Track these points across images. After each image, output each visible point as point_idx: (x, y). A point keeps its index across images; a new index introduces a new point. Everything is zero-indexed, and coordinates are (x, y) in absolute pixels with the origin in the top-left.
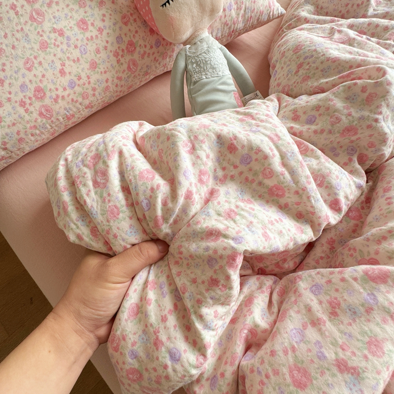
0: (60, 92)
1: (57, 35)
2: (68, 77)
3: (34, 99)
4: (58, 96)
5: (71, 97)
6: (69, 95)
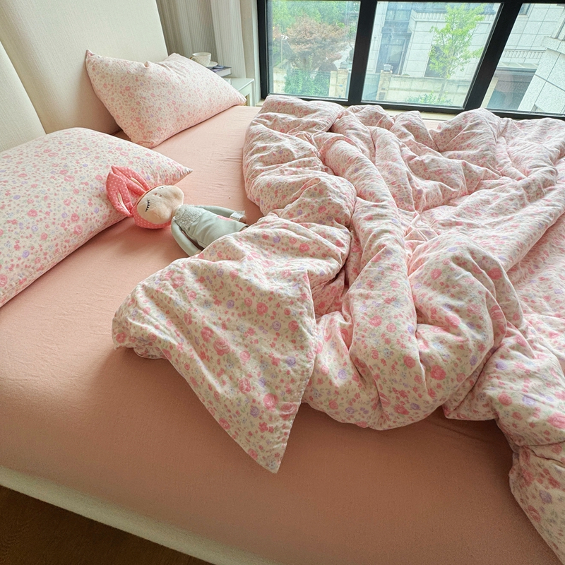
0: (15, 262)
1: (11, 224)
2: (22, 250)
4: (13, 266)
5: (25, 264)
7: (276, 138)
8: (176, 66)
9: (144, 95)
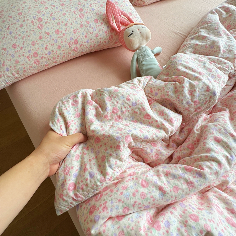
0: (44, 55)
1: (46, 34)
2: (48, 51)
3: (33, 56)
4: (43, 57)
5: (48, 58)
6: (47, 57)
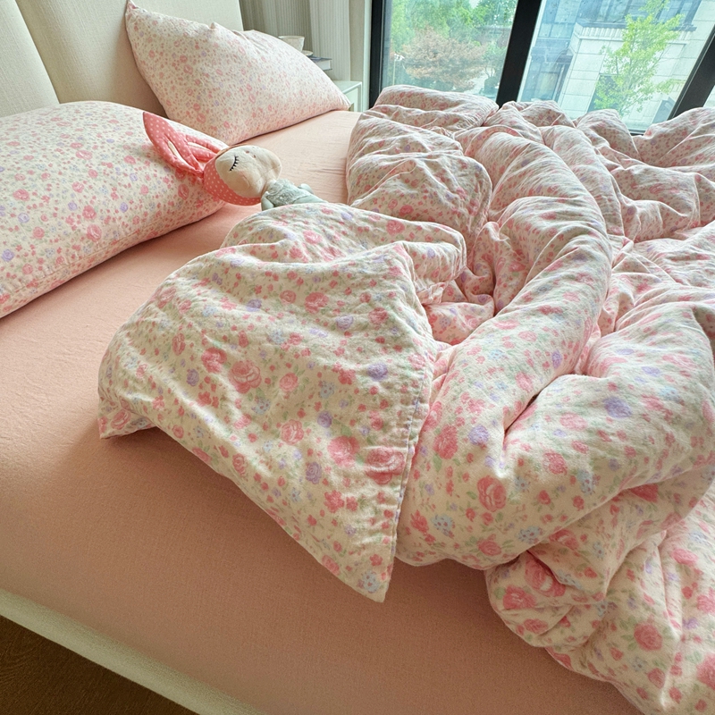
2: (2, 248)
5: (5, 271)
6: (2, 269)
7: (399, 131)
8: (254, 38)
9: (207, 70)
